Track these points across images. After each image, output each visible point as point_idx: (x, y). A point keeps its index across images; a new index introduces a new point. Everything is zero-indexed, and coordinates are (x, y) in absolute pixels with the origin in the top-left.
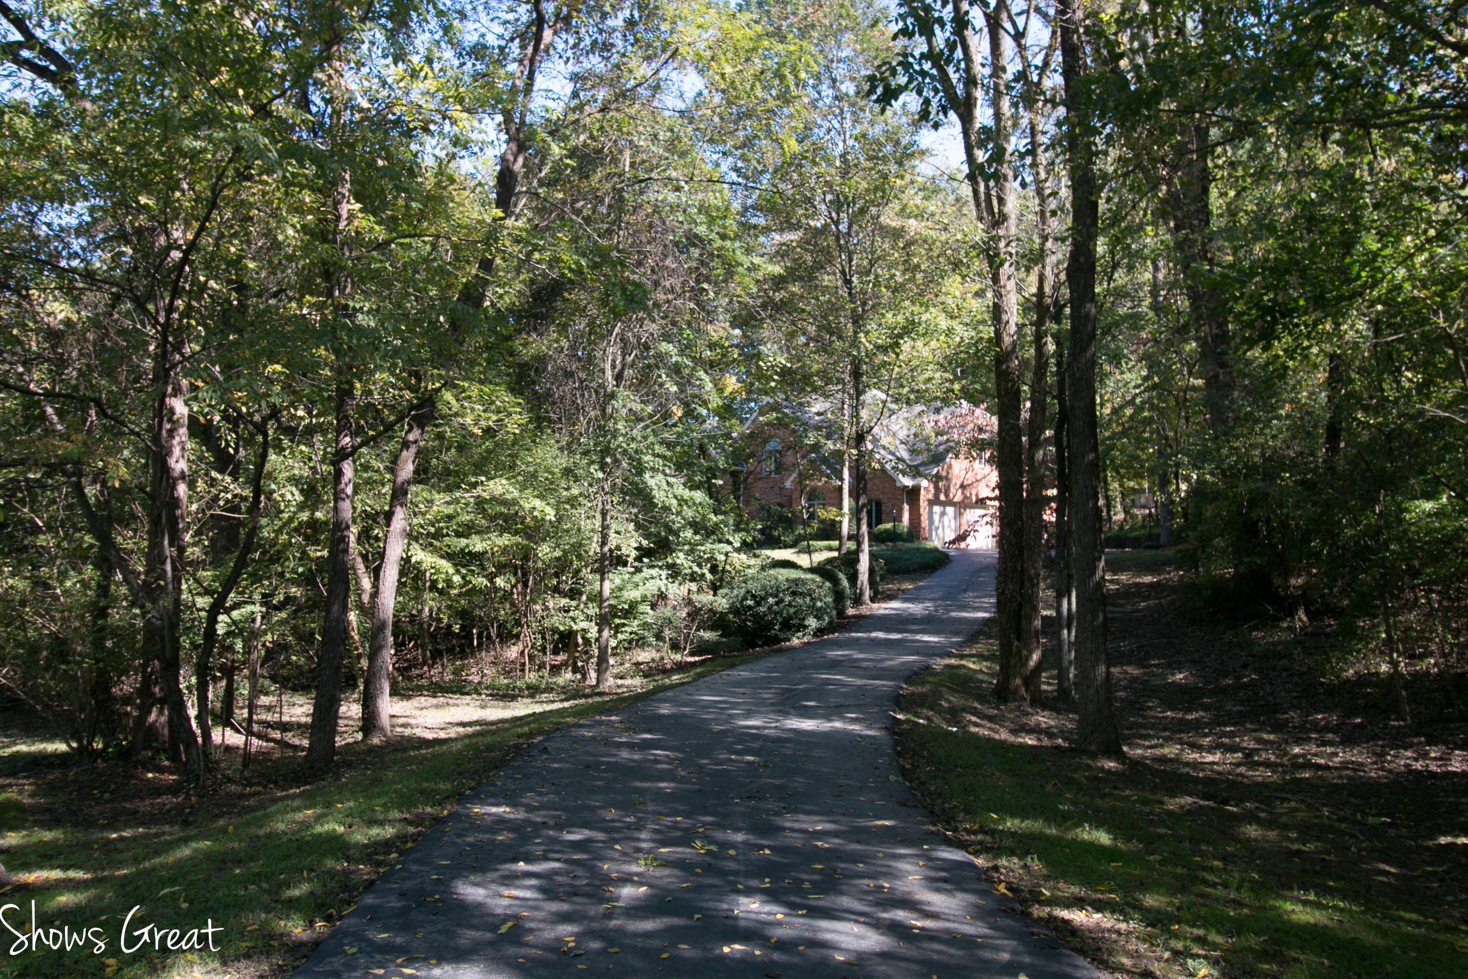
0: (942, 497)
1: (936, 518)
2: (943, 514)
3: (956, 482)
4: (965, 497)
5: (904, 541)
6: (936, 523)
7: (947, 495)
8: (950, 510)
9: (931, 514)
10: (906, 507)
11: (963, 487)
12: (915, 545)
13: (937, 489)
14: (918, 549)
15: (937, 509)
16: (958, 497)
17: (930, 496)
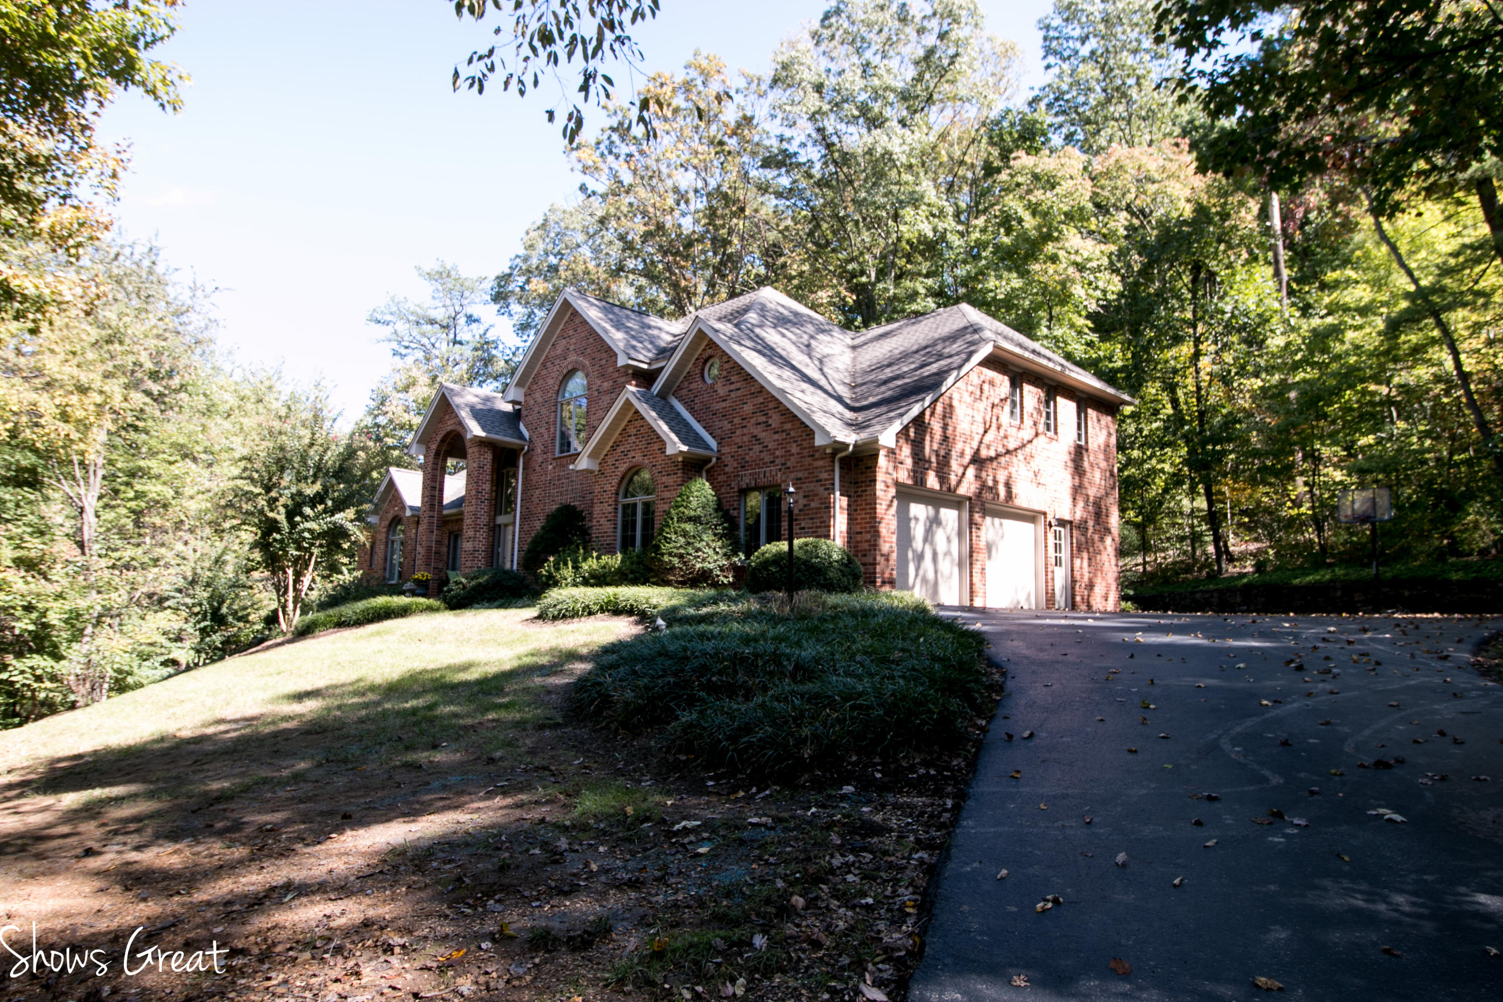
0: (932, 481)
1: (918, 531)
2: (935, 521)
3: (963, 449)
4: (983, 486)
5: (830, 587)
6: (918, 544)
7: (943, 478)
8: (949, 516)
9: (904, 520)
10: (840, 502)
11: (978, 461)
12: (859, 599)
13: (920, 461)
14: (867, 613)
15: (918, 510)
16: (968, 487)
17: (903, 476)
